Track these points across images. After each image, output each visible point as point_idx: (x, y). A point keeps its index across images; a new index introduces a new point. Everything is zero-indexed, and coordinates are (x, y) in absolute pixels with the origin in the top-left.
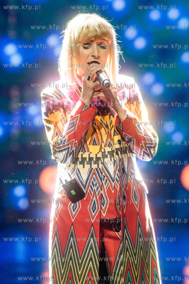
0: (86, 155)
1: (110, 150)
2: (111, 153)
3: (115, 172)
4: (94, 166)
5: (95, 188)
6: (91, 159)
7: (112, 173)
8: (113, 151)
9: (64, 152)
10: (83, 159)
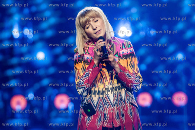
0: (96, 89)
1: (111, 87)
2: (112, 89)
3: (114, 101)
4: (101, 96)
5: (101, 109)
6: (99, 91)
7: (112, 101)
8: (113, 88)
9: (82, 89)
10: (95, 91)
